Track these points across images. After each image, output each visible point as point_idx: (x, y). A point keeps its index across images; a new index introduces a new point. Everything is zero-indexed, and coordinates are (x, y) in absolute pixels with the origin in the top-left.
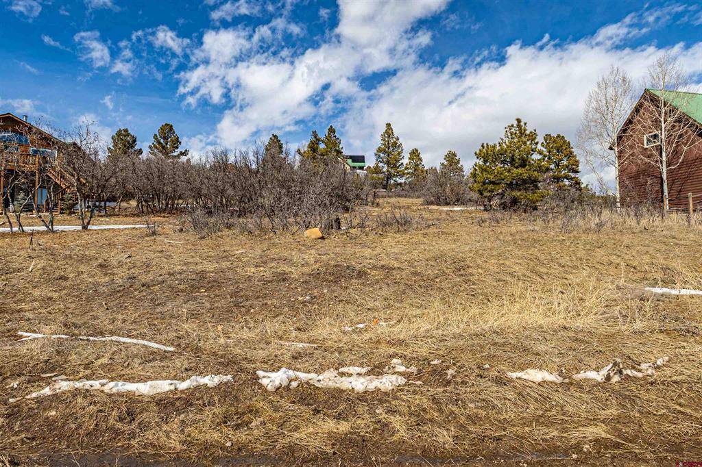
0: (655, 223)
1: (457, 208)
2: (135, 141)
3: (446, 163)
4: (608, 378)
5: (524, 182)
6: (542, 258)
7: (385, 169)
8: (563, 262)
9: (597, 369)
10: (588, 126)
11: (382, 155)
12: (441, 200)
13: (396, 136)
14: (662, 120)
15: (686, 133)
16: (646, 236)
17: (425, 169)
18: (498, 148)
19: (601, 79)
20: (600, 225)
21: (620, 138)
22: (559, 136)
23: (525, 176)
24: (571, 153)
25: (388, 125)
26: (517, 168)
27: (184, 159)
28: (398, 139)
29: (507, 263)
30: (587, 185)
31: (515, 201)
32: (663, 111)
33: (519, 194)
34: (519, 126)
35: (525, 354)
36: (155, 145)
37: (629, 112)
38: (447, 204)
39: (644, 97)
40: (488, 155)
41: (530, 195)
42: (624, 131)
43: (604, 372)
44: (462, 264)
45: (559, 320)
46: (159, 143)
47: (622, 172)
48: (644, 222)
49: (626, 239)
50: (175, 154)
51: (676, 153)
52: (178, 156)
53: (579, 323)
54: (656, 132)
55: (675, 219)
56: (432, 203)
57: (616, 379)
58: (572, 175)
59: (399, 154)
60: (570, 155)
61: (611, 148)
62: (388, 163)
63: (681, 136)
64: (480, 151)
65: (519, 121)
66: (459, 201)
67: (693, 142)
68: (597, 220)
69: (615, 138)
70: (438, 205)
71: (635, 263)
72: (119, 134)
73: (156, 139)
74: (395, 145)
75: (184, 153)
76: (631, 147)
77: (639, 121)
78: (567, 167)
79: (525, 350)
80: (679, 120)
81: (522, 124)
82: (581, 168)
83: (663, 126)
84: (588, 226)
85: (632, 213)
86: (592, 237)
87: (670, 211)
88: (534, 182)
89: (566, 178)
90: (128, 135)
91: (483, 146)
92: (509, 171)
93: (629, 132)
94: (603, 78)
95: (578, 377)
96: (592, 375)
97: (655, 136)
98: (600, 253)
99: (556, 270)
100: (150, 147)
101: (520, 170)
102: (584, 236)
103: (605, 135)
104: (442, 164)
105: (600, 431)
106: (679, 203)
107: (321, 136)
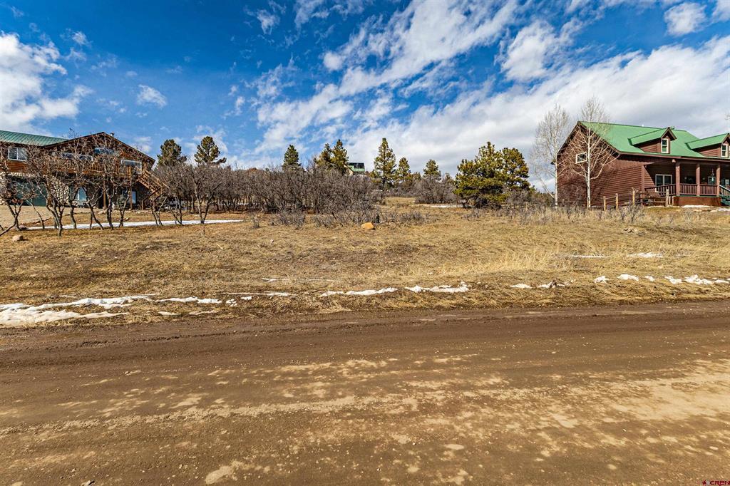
0: (580, 218)
1: (443, 206)
2: (180, 150)
3: (427, 169)
4: (551, 286)
5: (493, 187)
6: (513, 240)
7: (382, 174)
8: (524, 242)
9: (547, 284)
10: (537, 148)
11: (380, 163)
12: (431, 200)
13: (390, 148)
14: (589, 145)
15: (605, 154)
16: (573, 226)
17: (412, 174)
18: (475, 164)
19: (547, 114)
20: (545, 219)
21: (559, 156)
22: (514, 149)
23: (493, 184)
24: (523, 162)
25: (384, 139)
26: (487, 178)
27: (223, 165)
28: (392, 151)
29: (494, 243)
30: (534, 186)
31: (485, 201)
32: (590, 138)
33: (488, 196)
34: (489, 147)
35: (516, 279)
36: (199, 154)
37: (566, 138)
38: (435, 203)
39: (576, 128)
40: (467, 168)
41: (496, 197)
42: (562, 151)
43: (549, 284)
44: (468, 243)
45: (528, 267)
46: (202, 151)
47: (560, 179)
48: (572, 217)
49: (560, 229)
50: (215, 161)
51: (598, 167)
52: (218, 163)
53: (537, 269)
54: (584, 153)
55: (592, 214)
56: (423, 202)
57: (554, 287)
58: (523, 179)
59: (393, 162)
60: (522, 164)
61: (552, 163)
62: (384, 169)
63: (601, 156)
64: (461, 165)
65: (489, 143)
66: (443, 200)
67: (609, 160)
68: (543, 216)
69: (556, 155)
70: (428, 203)
71: (565, 242)
72: (167, 144)
73: (200, 149)
74: (389, 155)
75: (223, 161)
76: (567, 163)
77: (572, 145)
78: (520, 173)
79: (516, 278)
80: (600, 145)
81: (491, 146)
82: (529, 174)
83: (589, 149)
84: (537, 220)
85: (565, 211)
86: (540, 227)
87: (590, 209)
88: (500, 188)
89: (518, 181)
90: (174, 144)
91: (463, 162)
92: (482, 180)
93: (566, 153)
94: (549, 113)
95: (538, 287)
96: (544, 286)
97: (583, 156)
98: (545, 237)
99: (522, 247)
100: (195, 155)
101: (490, 180)
102: (536, 227)
103: (549, 154)
104: (425, 170)
105: (548, 301)
106: (597, 203)
107: (332, 148)
